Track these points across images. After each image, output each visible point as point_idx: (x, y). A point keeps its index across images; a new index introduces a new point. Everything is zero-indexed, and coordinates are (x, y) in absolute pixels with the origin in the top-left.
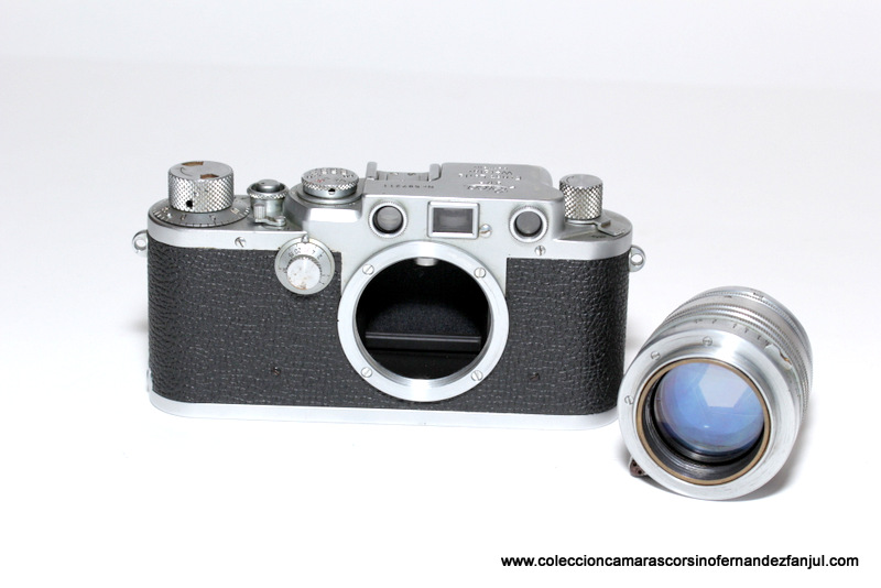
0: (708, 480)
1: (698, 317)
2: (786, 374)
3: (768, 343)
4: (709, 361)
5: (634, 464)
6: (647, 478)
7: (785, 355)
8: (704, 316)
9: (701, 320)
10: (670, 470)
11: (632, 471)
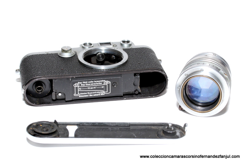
0: (203, 111)
1: (198, 62)
2: (225, 78)
3: (220, 70)
4: (202, 76)
5: (180, 107)
6: (184, 111)
7: (225, 73)
8: (200, 62)
9: (199, 63)
10: (191, 109)
11: (179, 109)
